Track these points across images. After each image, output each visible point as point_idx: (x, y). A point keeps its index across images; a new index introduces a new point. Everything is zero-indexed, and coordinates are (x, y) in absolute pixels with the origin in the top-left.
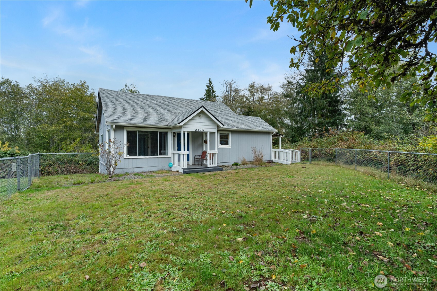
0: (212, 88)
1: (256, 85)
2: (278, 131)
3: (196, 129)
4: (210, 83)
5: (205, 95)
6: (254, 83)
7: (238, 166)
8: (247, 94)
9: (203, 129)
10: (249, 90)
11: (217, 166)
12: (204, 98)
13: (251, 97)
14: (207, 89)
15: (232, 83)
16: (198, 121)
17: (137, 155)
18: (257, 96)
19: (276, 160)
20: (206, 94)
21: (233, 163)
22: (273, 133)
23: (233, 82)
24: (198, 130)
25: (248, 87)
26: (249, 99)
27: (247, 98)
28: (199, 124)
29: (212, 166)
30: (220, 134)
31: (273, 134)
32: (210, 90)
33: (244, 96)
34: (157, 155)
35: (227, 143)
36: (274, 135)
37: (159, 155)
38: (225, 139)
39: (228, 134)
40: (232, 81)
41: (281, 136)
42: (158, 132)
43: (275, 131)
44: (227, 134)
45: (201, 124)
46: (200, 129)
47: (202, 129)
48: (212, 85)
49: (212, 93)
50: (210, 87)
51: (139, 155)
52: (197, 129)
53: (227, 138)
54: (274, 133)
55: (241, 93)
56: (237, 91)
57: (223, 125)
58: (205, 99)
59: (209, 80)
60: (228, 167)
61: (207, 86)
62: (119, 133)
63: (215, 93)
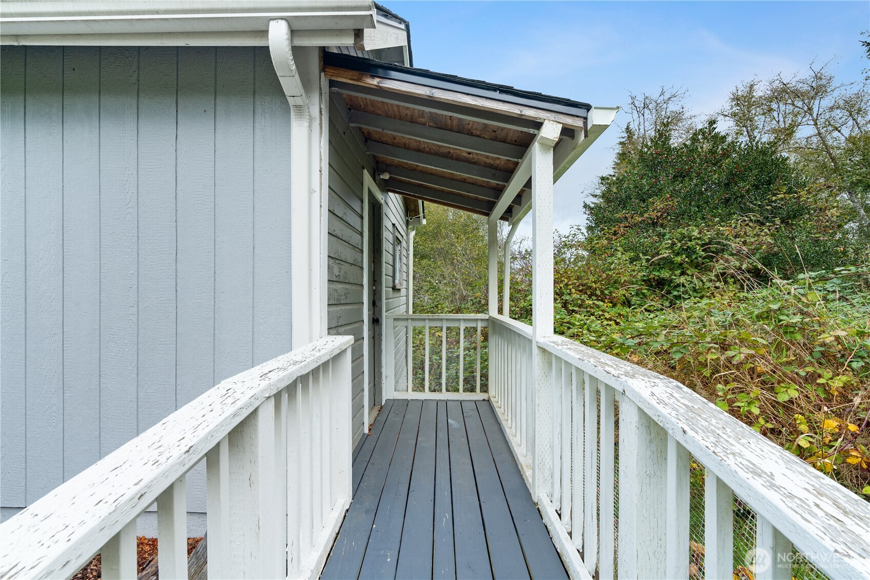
1: (761, 92)
10: (734, 114)
14: (619, 150)
25: (727, 105)
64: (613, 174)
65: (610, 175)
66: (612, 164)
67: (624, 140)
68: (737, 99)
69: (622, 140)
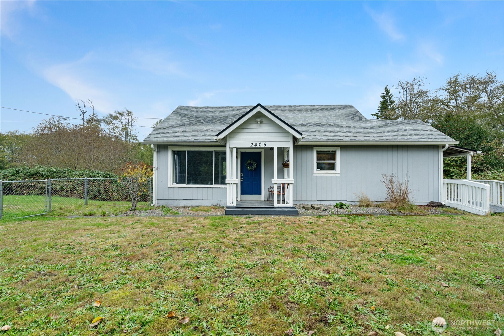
0: (390, 98)
1: (462, 79)
2: (458, 142)
3: (252, 144)
4: (387, 91)
5: (379, 109)
6: (457, 76)
7: (343, 208)
8: (443, 95)
9: (265, 144)
10: (448, 89)
11: (292, 206)
12: (378, 113)
13: (451, 99)
14: (382, 100)
15: (414, 83)
16: (255, 130)
17: (184, 183)
18: (463, 96)
19: (453, 202)
20: (381, 108)
21: (334, 203)
22: (444, 147)
23: (416, 81)
24: (256, 145)
25: (445, 85)
26: (448, 103)
27: (442, 102)
28: (258, 135)
29: (281, 205)
30: (317, 152)
31: (444, 149)
32: (387, 101)
33: (436, 100)
34: (212, 184)
35: (332, 167)
36: (447, 150)
37: (215, 184)
38: (329, 160)
39: (335, 152)
40: (414, 80)
41: (472, 153)
42: (213, 151)
43: (449, 141)
44: (333, 151)
45: (262, 135)
46: (258, 143)
47: (263, 143)
48: (390, 94)
49: (390, 105)
50: (387, 97)
51: (188, 183)
52: (254, 144)
53: (333, 158)
54: (447, 146)
55: (431, 95)
56: (422, 93)
57: (301, 134)
58: (380, 113)
59: (386, 89)
60: (319, 208)
61: (382, 96)
62: (162, 154)
63: (394, 104)
64: (378, 112)
65: (376, 113)
66: (377, 107)
67: (384, 95)
68: (450, 83)
69: (383, 95)
